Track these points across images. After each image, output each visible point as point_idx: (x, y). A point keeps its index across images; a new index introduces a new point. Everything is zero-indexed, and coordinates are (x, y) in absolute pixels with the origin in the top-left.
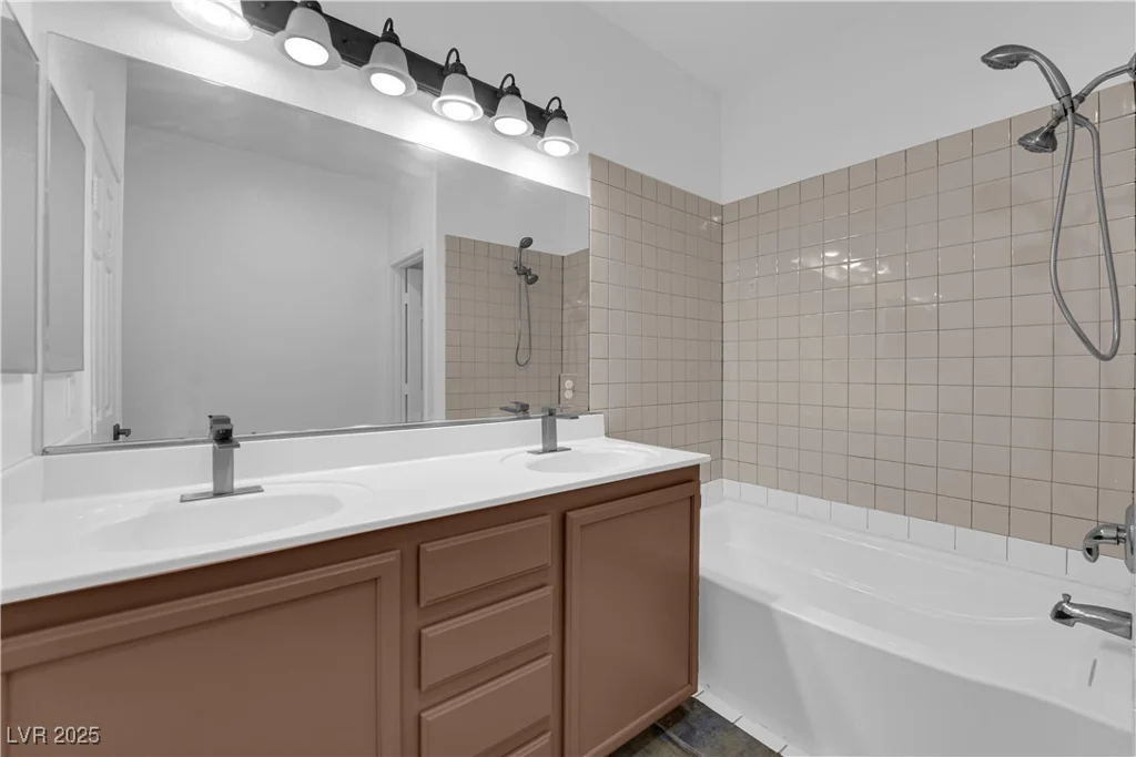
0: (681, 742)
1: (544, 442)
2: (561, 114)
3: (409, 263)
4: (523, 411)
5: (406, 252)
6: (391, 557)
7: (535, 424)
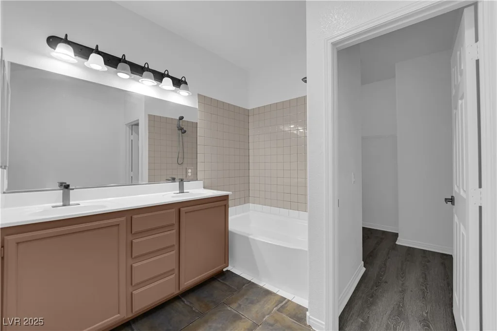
0: (221, 281)
1: (179, 190)
2: (186, 83)
3: (133, 123)
4: (173, 180)
5: (133, 119)
6: (123, 219)
7: (177, 184)
